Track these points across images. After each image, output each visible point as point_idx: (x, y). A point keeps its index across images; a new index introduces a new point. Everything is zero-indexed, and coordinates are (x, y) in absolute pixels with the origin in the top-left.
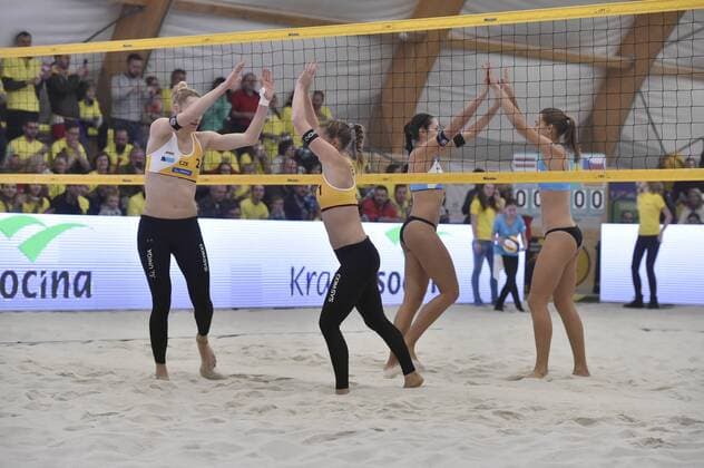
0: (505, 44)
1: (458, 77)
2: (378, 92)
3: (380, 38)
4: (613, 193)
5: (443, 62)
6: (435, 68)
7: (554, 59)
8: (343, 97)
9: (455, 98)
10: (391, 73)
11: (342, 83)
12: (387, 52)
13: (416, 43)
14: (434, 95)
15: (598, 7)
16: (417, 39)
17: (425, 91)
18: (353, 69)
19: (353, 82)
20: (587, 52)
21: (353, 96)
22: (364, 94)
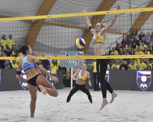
0: (59, 23)
1: (47, 32)
2: (26, 35)
3: (27, 21)
4: (87, 61)
5: (43, 28)
6: (41, 29)
7: (69, 27)
8: (17, 37)
9: (46, 37)
10: (30, 30)
11: (17, 33)
12: (29, 25)
13: (36, 22)
14: (41, 36)
15: (77, 14)
16: (37, 22)
17: (38, 35)
18: (20, 29)
19: (20, 33)
20: (81, 25)
21: (20, 36)
22: (22, 36)
